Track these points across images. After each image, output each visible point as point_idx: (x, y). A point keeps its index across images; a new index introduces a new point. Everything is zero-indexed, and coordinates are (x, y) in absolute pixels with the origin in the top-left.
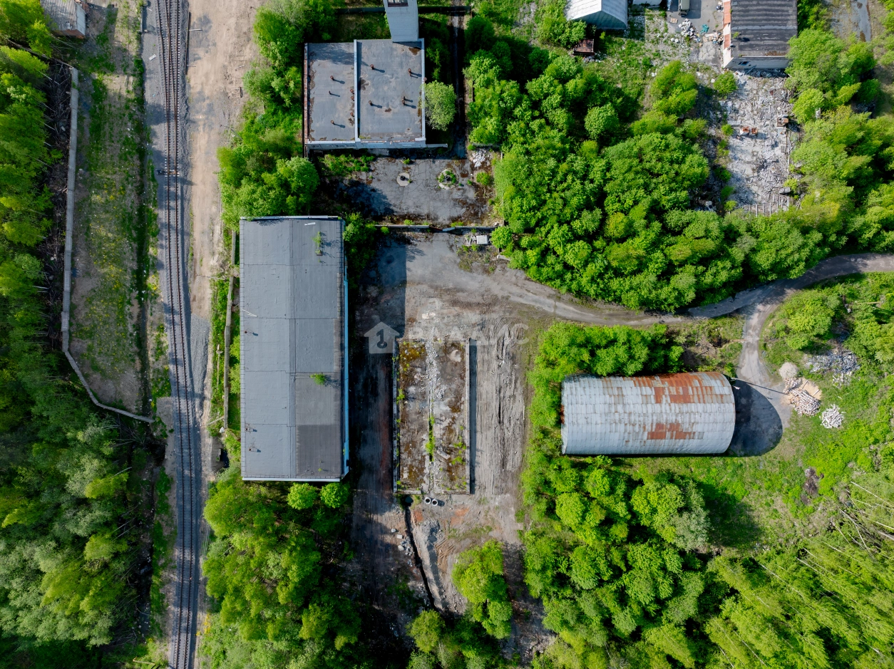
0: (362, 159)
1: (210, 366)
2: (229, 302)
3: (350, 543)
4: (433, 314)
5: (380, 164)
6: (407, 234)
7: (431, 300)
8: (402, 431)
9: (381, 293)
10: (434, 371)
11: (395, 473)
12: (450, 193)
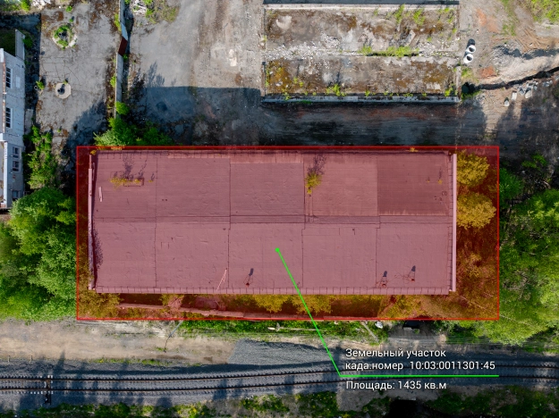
0: (37, 141)
1: (295, 340)
2: (213, 313)
3: (523, 160)
4: (231, 52)
5: (43, 119)
6: (130, 85)
7: (213, 55)
8: (381, 91)
9: (204, 119)
10: (304, 50)
11: (434, 99)
12: (81, 33)
